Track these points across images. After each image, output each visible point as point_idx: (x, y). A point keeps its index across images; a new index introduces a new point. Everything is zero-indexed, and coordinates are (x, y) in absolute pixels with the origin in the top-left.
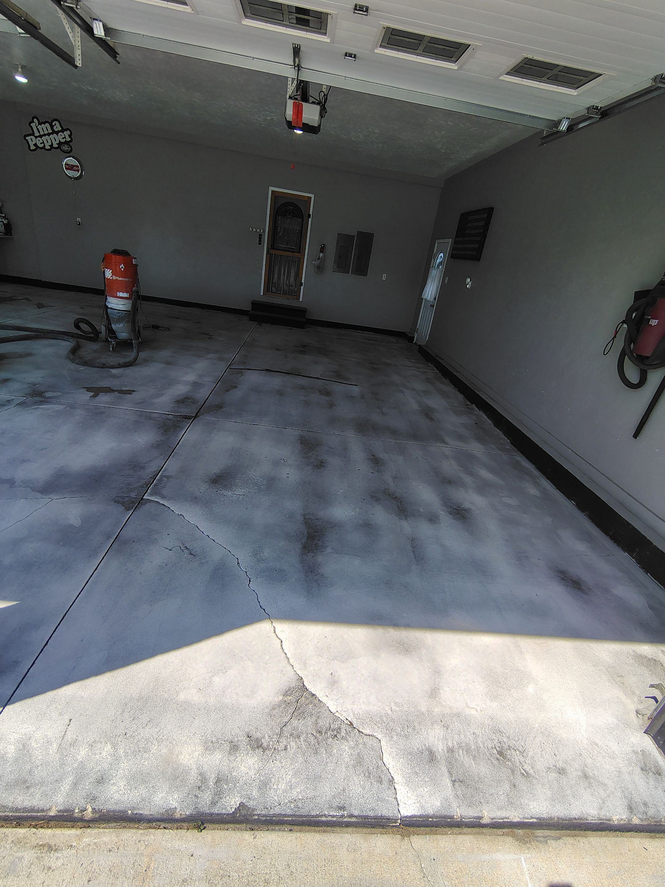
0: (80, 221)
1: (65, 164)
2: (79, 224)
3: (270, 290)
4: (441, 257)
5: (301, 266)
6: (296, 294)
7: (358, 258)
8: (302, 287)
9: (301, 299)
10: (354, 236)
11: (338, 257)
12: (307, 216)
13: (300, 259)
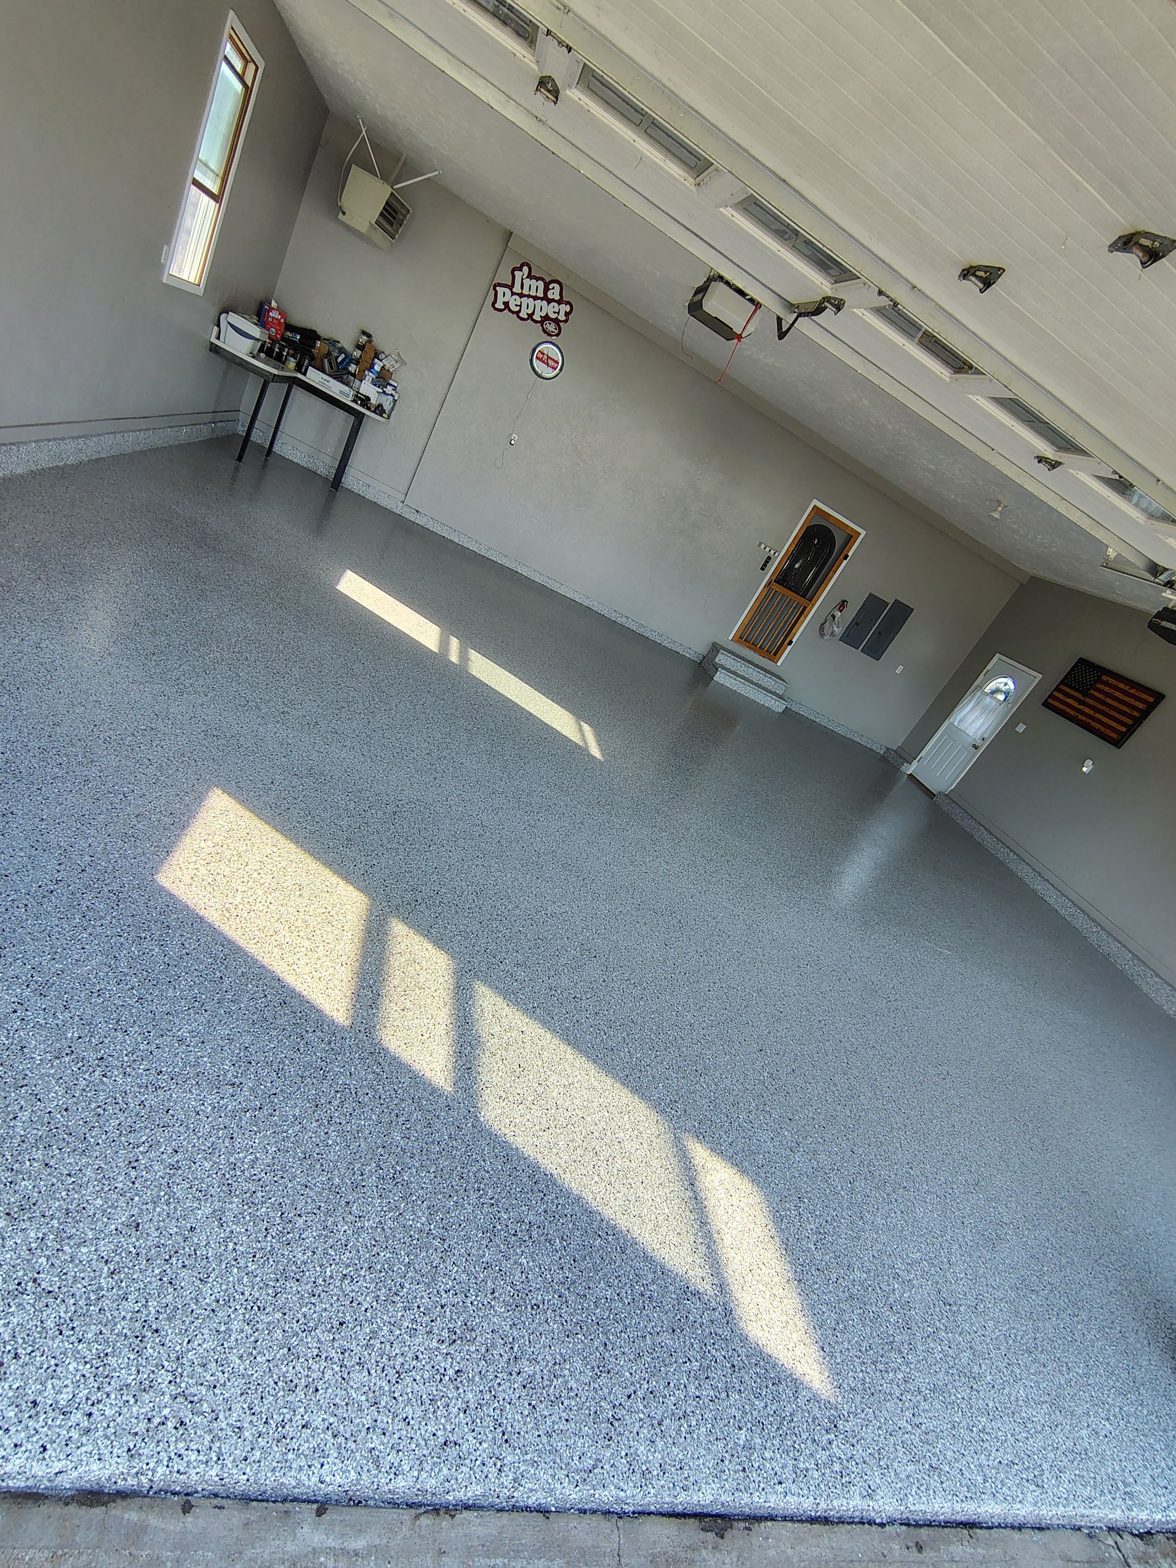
3: (744, 638)
4: (1006, 684)
5: (802, 618)
6: (775, 654)
7: (879, 633)
8: (790, 647)
9: (779, 664)
10: (887, 604)
11: (855, 623)
12: (843, 556)
13: (805, 608)
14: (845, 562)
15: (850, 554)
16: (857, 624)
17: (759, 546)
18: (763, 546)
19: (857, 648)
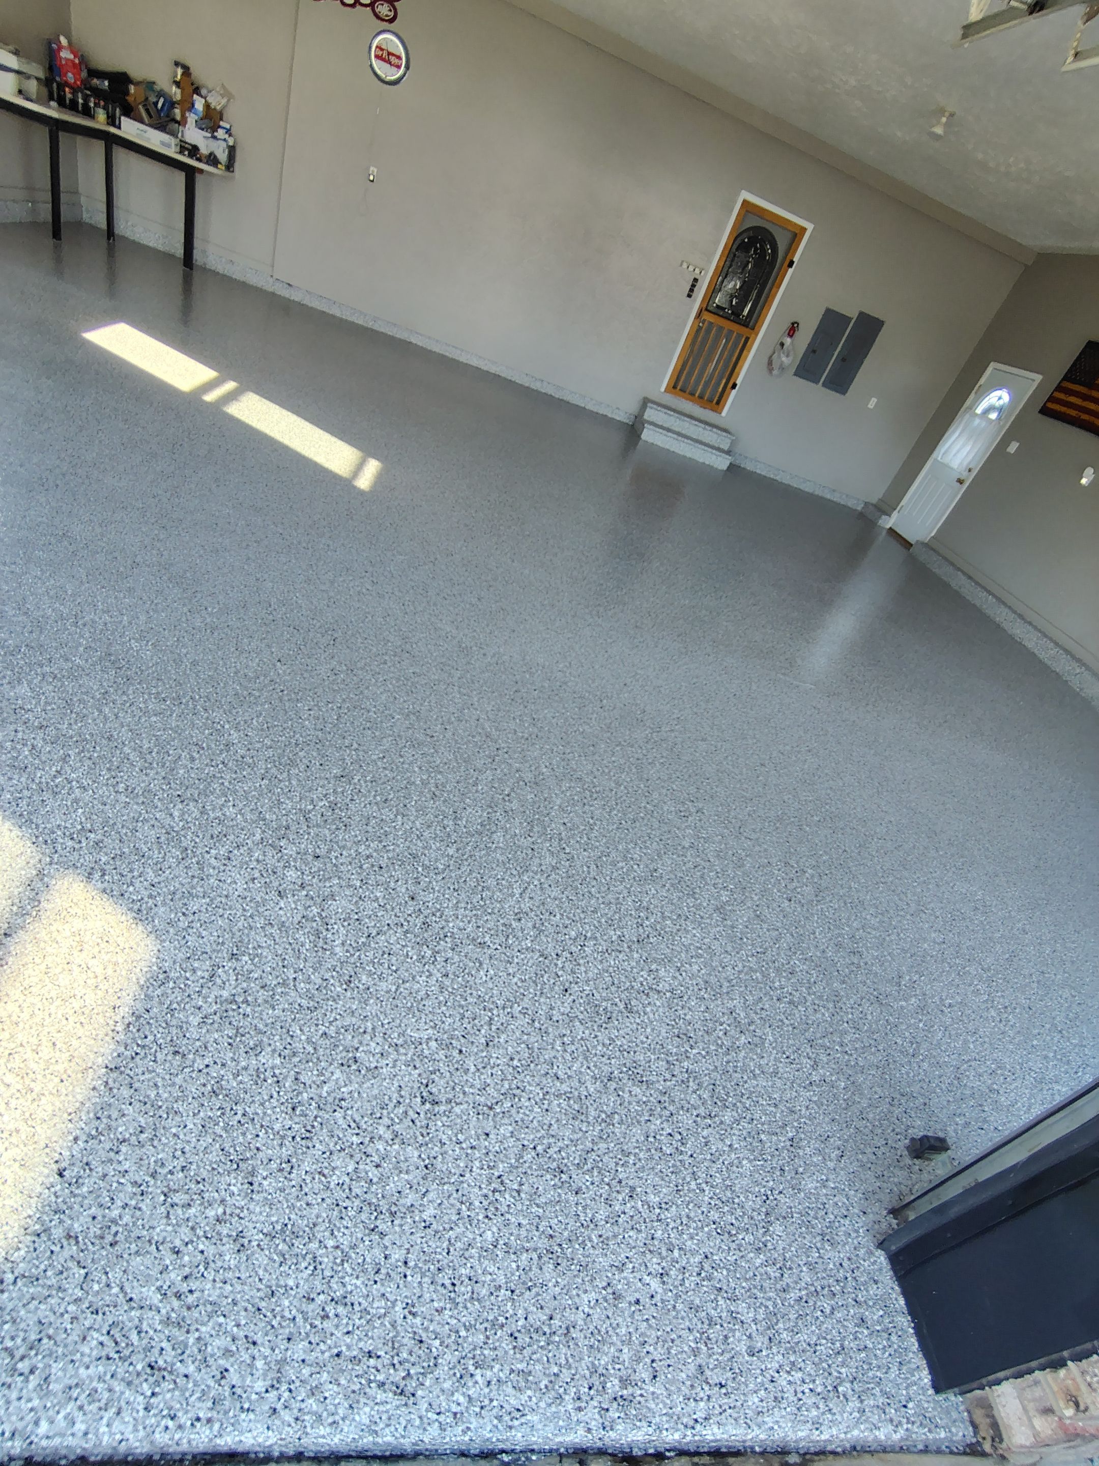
3: (678, 386)
4: (1000, 398)
5: (745, 352)
6: (718, 403)
7: (843, 359)
8: (734, 392)
9: (724, 414)
10: (850, 319)
11: (812, 350)
12: (787, 263)
13: (747, 339)
14: (790, 271)
15: (796, 259)
16: (814, 352)
17: (681, 265)
18: (685, 266)
19: (816, 382)
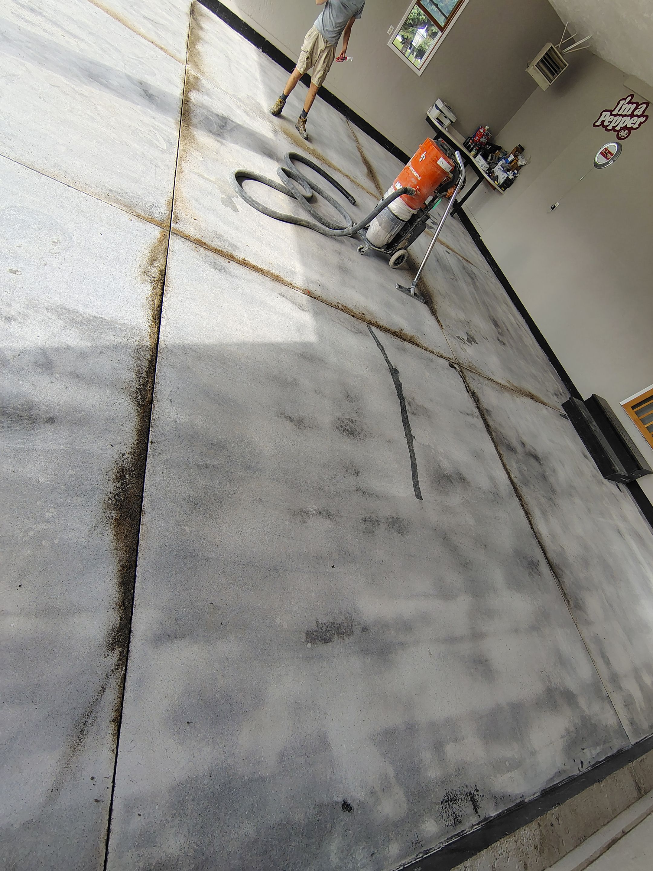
0: (556, 207)
1: (605, 148)
2: (553, 209)
